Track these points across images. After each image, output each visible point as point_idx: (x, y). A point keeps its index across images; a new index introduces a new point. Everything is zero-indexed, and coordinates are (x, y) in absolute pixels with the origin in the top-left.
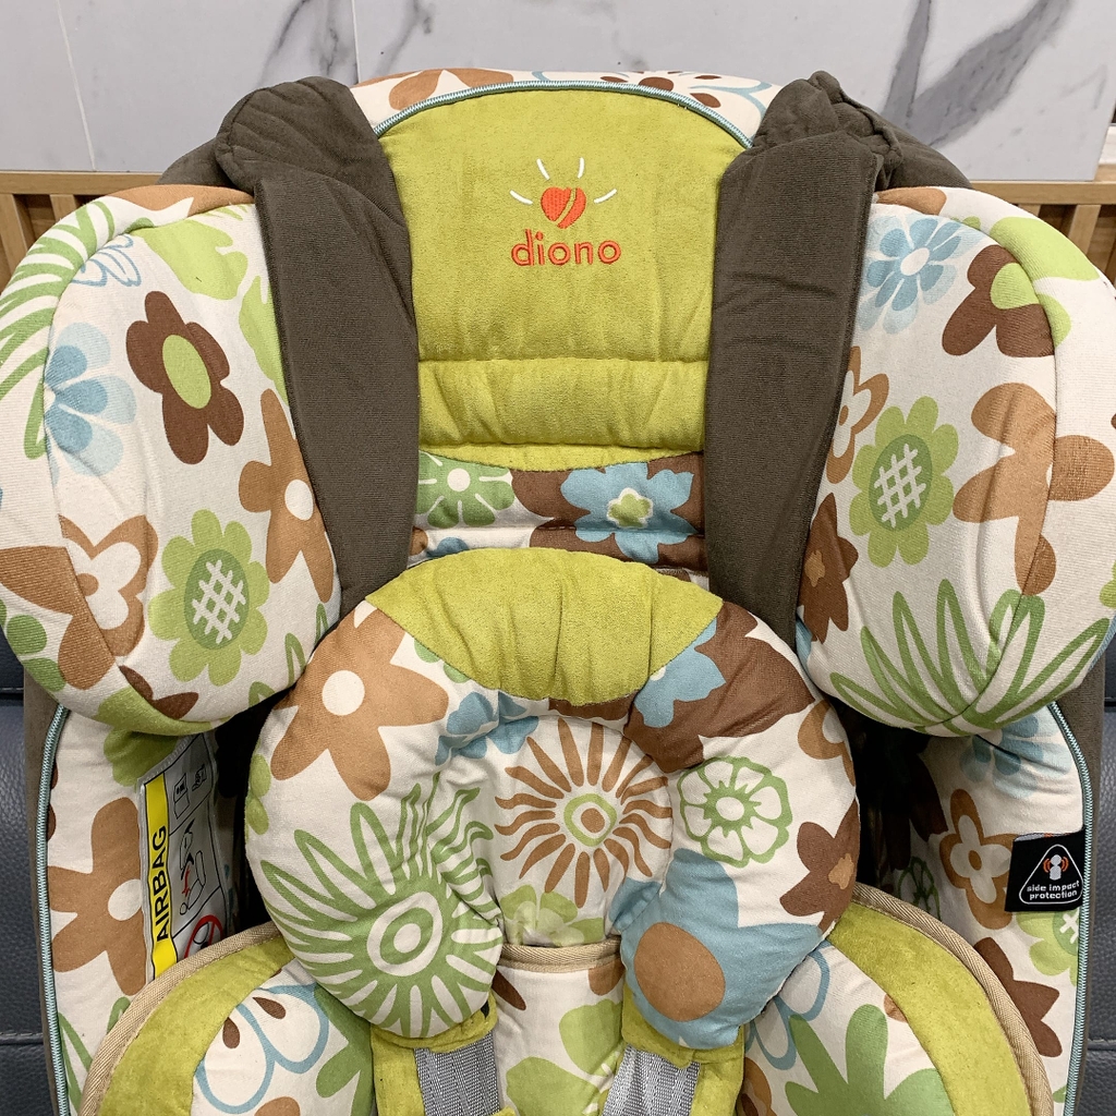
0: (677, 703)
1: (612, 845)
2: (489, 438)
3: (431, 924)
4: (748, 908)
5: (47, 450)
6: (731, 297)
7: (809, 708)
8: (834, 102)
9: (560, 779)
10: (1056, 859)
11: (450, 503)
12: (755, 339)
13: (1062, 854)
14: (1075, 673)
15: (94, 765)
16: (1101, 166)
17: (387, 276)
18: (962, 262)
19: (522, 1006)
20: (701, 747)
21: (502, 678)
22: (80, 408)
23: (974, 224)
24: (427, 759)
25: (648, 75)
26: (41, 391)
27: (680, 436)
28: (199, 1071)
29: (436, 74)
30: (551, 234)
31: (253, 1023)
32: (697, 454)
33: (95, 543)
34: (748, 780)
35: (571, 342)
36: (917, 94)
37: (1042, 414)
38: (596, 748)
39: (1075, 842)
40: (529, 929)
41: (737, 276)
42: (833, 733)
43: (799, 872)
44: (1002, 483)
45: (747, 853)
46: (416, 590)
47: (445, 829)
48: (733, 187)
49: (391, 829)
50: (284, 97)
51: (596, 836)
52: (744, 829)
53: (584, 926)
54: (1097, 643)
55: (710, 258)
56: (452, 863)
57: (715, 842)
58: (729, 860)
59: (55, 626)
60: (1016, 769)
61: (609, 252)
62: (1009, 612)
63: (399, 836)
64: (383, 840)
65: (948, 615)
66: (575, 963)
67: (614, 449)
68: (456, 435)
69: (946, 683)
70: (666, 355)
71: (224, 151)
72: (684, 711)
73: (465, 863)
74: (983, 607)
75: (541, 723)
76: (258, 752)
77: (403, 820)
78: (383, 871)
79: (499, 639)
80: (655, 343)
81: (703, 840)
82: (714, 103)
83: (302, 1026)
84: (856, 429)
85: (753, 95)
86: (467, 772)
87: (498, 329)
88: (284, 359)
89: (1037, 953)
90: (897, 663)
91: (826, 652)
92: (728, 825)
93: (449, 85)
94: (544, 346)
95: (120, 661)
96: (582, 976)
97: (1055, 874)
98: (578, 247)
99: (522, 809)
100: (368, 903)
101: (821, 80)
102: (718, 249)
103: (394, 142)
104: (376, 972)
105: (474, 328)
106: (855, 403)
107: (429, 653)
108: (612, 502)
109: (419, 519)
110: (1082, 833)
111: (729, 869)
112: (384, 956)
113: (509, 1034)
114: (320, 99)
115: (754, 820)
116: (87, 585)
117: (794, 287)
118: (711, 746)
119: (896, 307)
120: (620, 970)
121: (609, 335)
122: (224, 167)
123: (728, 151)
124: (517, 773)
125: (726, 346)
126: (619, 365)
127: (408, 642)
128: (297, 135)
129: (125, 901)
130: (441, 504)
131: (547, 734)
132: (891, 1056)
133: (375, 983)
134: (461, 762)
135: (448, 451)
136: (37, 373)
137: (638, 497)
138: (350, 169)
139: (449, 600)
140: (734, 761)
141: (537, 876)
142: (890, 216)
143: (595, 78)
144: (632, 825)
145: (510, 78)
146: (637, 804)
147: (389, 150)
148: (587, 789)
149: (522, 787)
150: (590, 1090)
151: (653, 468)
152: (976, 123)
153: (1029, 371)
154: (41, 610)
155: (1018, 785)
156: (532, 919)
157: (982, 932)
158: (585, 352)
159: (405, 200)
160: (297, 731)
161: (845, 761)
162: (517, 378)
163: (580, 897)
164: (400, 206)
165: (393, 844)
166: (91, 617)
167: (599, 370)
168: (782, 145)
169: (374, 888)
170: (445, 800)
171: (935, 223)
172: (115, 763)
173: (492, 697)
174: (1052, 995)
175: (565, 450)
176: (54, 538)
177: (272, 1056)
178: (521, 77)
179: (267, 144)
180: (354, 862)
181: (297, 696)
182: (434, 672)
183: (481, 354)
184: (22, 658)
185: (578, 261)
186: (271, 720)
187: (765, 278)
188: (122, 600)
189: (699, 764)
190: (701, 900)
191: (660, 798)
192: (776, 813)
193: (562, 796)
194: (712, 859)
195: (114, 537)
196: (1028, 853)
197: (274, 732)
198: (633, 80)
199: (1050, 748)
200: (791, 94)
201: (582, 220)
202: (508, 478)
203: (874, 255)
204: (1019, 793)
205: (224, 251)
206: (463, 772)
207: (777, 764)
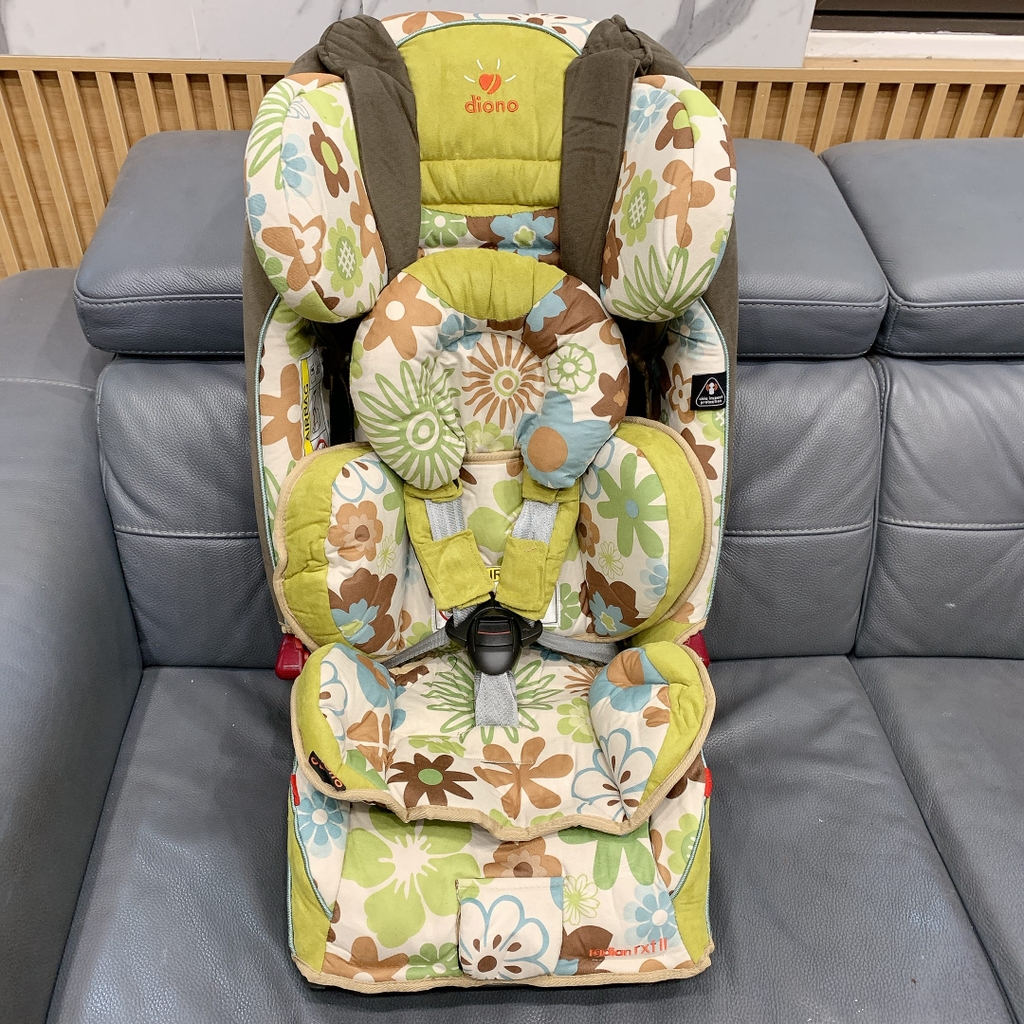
0: (545, 318)
1: (516, 397)
2: (455, 200)
3: (434, 428)
4: (578, 413)
5: (284, 187)
6: (571, 128)
7: (605, 321)
8: (622, 31)
9: (492, 363)
10: (712, 385)
11: (436, 234)
12: (582, 149)
13: (714, 382)
14: (703, 283)
15: (282, 346)
16: (806, 58)
17: (405, 117)
18: (665, 110)
19: (475, 483)
20: (556, 340)
21: (466, 308)
22: (297, 169)
23: (673, 92)
24: (433, 345)
25: (531, 16)
26: (280, 162)
27: (548, 198)
28: (334, 484)
29: (424, 15)
30: (484, 97)
31: (355, 469)
32: (557, 208)
33: (303, 226)
34: (577, 354)
35: (495, 151)
36: (695, 14)
37: (687, 172)
38: (509, 347)
39: (721, 377)
40: (478, 445)
41: (574, 118)
42: (616, 333)
43: (600, 396)
44: (671, 201)
45: (577, 388)
46: (425, 266)
47: (439, 387)
48: (571, 73)
49: (417, 376)
50: (347, 26)
51: (509, 391)
52: (575, 376)
53: (503, 440)
54: (711, 269)
55: (561, 109)
56: (442, 404)
57: (563, 384)
58: (569, 392)
59: (286, 262)
60: (696, 346)
61: (513, 106)
62: (675, 255)
63: (420, 382)
64: (414, 381)
65: (653, 262)
66: (501, 459)
67: (516, 206)
68: (438, 199)
69: (653, 292)
70: (541, 158)
71: (325, 55)
72: (549, 323)
73: (449, 405)
74: (665, 254)
75: (483, 335)
76: (356, 340)
77: (422, 373)
78: (414, 396)
79: (464, 287)
80: (535, 152)
81: (557, 385)
82: (563, 31)
83: (375, 475)
84: (624, 188)
85: (583, 27)
86: (449, 359)
87: (459, 144)
88: (360, 158)
89: (705, 431)
90: (636, 287)
91: (610, 292)
92: (568, 376)
93: (432, 21)
94: (481, 153)
95: (312, 278)
96: (503, 466)
97: (712, 392)
98: (498, 104)
99: (475, 380)
100: (407, 411)
101: (616, 20)
102: (565, 105)
103: (406, 51)
104: (410, 447)
105: (448, 144)
106: (624, 176)
107: (433, 294)
108: (515, 233)
109: (421, 242)
110: (725, 373)
111: (569, 396)
112: (414, 440)
113: (469, 498)
114: (367, 28)
115: (579, 372)
116: (300, 244)
117: (600, 123)
118: (561, 339)
119: (641, 131)
120: (522, 465)
121: (513, 147)
122: (326, 63)
123: (569, 56)
124: (472, 359)
125: (569, 152)
126: (518, 162)
127: (423, 288)
128: (357, 47)
129: (294, 414)
130: (432, 234)
131: (486, 341)
132: (638, 470)
133: (409, 453)
134: (446, 353)
135: (435, 207)
136: (278, 154)
137: (528, 230)
138: (385, 64)
139: (441, 269)
140: (570, 345)
141: (481, 416)
142: (641, 89)
143: (504, 18)
144: (525, 388)
145: (462, 18)
146: (528, 377)
147: (403, 55)
148: (505, 368)
149: (475, 368)
150: (508, 523)
151: (535, 215)
152: (730, 32)
153: (684, 155)
154: (281, 255)
155: (696, 353)
156: (479, 439)
157: (683, 426)
158: (501, 156)
159: (412, 80)
160: (374, 329)
161: (621, 345)
162: (468, 169)
163: (502, 425)
164: (410, 83)
165: (418, 384)
166: (301, 259)
167: (508, 165)
168: (596, 53)
169: (410, 404)
170: (439, 372)
171: (660, 92)
172: (290, 346)
173: (461, 316)
174: (712, 450)
175: (492, 206)
176: (287, 224)
177: (365, 484)
178: (469, 17)
179: (343, 51)
180: (402, 390)
181: (373, 313)
182: (435, 302)
183: (451, 157)
184: (270, 277)
185: (498, 111)
186: (361, 326)
187: (587, 119)
188: (314, 252)
189: (556, 349)
190: (557, 412)
191: (538, 372)
192: (589, 369)
193: (493, 372)
194: (561, 393)
195: (310, 224)
196: (699, 381)
197: (363, 331)
198: (523, 19)
199: (709, 334)
200: (601, 27)
201: (499, 90)
202: (464, 221)
203: (634, 108)
204: (697, 357)
205: (334, 105)
206: (447, 359)
207: (590, 347)
